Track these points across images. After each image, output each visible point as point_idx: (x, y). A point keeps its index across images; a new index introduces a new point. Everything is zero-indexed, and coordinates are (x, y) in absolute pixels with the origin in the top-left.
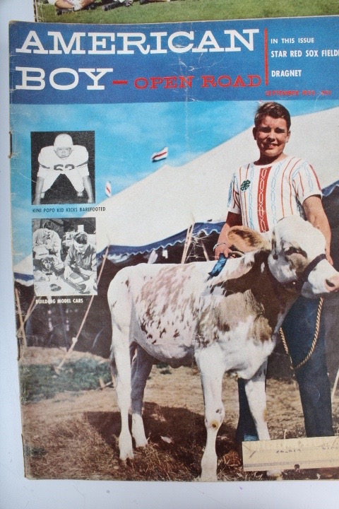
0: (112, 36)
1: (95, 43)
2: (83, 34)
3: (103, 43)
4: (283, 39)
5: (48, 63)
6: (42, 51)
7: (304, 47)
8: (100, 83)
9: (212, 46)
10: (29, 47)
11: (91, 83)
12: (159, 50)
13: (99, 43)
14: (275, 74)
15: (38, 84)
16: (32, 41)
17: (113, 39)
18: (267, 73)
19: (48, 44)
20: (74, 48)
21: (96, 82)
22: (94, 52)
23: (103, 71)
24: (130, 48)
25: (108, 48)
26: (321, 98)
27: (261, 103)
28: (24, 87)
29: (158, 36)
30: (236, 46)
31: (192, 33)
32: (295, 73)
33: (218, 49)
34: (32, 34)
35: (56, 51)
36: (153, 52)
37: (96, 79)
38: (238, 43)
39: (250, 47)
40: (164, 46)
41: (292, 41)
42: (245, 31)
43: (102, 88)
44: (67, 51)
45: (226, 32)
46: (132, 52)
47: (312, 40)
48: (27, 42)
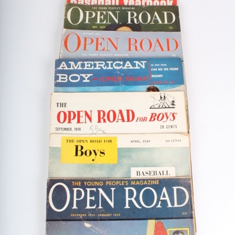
0: (92, 63)
1: (86, 65)
2: (82, 62)
3: (89, 65)
5: (69, 73)
6: (67, 68)
7: (163, 67)
8: (88, 79)
9: (130, 67)
10: (62, 67)
11: (85, 79)
12: (110, 68)
13: (88, 65)
14: (153, 76)
15: (65, 80)
16: (63, 65)
17: (93, 64)
18: (150, 76)
19: (69, 66)
20: (78, 67)
21: (86, 79)
22: (86, 68)
23: (89, 75)
24: (99, 67)
25: (91, 67)
26: (171, 84)
27: (148, 86)
28: (60, 81)
29: (110, 63)
32: (160, 76)
33: (131, 68)
34: (63, 63)
35: (72, 68)
36: (107, 68)
37: (86, 78)
38: (139, 66)
39: (143, 67)
40: (112, 66)
41: (158, 65)
43: (89, 81)
44: (76, 68)
45: (134, 62)
46: (100, 68)
47: (166, 65)
48: (62, 66)
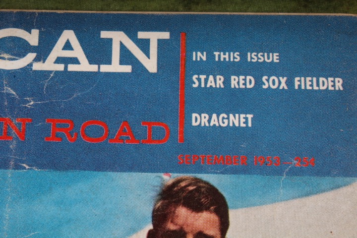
4: (217, 54)
30: (121, 63)
31: (35, 32)
42: (141, 35)
